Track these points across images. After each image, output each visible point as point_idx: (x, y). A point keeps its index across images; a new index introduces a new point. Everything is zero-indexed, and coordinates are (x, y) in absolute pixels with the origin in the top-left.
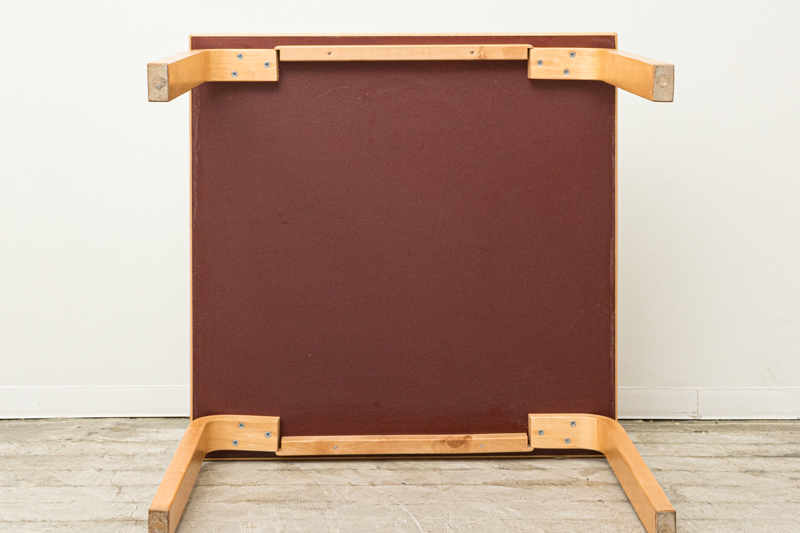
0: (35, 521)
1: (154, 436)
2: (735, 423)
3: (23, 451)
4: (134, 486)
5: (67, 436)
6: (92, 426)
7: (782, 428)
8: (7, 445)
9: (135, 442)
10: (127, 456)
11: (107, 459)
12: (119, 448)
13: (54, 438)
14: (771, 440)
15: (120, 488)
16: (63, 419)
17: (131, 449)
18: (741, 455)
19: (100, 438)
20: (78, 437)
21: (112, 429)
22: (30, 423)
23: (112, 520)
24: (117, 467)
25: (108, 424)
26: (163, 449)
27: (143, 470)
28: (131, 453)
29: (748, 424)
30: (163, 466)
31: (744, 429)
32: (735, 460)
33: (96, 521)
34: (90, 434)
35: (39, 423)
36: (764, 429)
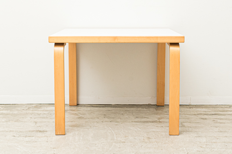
0: (13, 131)
1: (46, 109)
2: (200, 106)
3: (11, 113)
4: (40, 122)
5: (23, 109)
6: (30, 106)
7: (213, 107)
8: (7, 111)
9: (40, 111)
10: (38, 114)
11: (33, 115)
12: (36, 112)
13: (19, 109)
14: (209, 110)
15: (36, 122)
16: (22, 104)
17: (39, 112)
18: (201, 114)
19: (31, 109)
20: (26, 109)
21: (35, 107)
22: (13, 105)
23: (34, 131)
24: (35, 117)
25: (34, 105)
26: (48, 112)
27: (43, 118)
28: (39, 113)
29: (204, 106)
30: (48, 117)
31: (202, 107)
32: (199, 116)
33: (29, 131)
34: (29, 108)
35: (16, 105)
36: (208, 107)
